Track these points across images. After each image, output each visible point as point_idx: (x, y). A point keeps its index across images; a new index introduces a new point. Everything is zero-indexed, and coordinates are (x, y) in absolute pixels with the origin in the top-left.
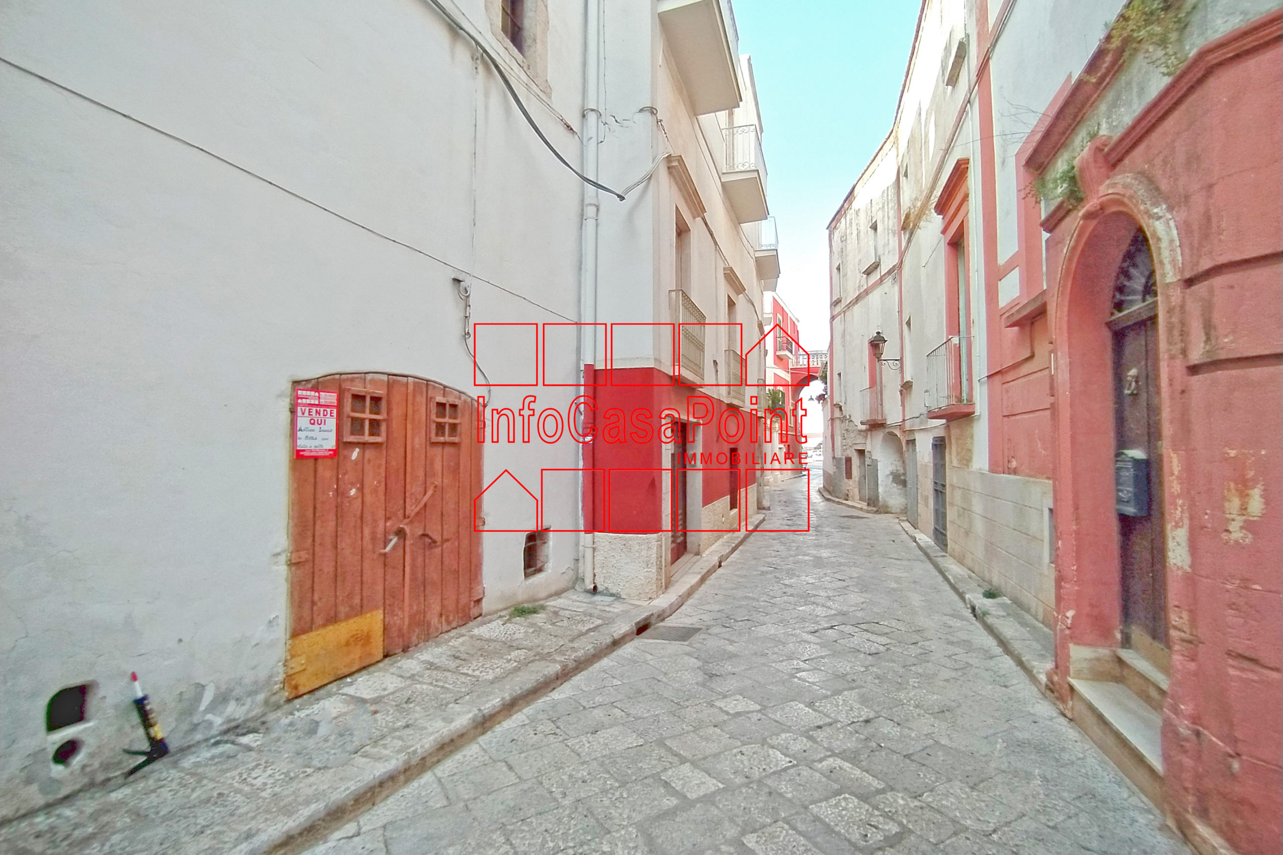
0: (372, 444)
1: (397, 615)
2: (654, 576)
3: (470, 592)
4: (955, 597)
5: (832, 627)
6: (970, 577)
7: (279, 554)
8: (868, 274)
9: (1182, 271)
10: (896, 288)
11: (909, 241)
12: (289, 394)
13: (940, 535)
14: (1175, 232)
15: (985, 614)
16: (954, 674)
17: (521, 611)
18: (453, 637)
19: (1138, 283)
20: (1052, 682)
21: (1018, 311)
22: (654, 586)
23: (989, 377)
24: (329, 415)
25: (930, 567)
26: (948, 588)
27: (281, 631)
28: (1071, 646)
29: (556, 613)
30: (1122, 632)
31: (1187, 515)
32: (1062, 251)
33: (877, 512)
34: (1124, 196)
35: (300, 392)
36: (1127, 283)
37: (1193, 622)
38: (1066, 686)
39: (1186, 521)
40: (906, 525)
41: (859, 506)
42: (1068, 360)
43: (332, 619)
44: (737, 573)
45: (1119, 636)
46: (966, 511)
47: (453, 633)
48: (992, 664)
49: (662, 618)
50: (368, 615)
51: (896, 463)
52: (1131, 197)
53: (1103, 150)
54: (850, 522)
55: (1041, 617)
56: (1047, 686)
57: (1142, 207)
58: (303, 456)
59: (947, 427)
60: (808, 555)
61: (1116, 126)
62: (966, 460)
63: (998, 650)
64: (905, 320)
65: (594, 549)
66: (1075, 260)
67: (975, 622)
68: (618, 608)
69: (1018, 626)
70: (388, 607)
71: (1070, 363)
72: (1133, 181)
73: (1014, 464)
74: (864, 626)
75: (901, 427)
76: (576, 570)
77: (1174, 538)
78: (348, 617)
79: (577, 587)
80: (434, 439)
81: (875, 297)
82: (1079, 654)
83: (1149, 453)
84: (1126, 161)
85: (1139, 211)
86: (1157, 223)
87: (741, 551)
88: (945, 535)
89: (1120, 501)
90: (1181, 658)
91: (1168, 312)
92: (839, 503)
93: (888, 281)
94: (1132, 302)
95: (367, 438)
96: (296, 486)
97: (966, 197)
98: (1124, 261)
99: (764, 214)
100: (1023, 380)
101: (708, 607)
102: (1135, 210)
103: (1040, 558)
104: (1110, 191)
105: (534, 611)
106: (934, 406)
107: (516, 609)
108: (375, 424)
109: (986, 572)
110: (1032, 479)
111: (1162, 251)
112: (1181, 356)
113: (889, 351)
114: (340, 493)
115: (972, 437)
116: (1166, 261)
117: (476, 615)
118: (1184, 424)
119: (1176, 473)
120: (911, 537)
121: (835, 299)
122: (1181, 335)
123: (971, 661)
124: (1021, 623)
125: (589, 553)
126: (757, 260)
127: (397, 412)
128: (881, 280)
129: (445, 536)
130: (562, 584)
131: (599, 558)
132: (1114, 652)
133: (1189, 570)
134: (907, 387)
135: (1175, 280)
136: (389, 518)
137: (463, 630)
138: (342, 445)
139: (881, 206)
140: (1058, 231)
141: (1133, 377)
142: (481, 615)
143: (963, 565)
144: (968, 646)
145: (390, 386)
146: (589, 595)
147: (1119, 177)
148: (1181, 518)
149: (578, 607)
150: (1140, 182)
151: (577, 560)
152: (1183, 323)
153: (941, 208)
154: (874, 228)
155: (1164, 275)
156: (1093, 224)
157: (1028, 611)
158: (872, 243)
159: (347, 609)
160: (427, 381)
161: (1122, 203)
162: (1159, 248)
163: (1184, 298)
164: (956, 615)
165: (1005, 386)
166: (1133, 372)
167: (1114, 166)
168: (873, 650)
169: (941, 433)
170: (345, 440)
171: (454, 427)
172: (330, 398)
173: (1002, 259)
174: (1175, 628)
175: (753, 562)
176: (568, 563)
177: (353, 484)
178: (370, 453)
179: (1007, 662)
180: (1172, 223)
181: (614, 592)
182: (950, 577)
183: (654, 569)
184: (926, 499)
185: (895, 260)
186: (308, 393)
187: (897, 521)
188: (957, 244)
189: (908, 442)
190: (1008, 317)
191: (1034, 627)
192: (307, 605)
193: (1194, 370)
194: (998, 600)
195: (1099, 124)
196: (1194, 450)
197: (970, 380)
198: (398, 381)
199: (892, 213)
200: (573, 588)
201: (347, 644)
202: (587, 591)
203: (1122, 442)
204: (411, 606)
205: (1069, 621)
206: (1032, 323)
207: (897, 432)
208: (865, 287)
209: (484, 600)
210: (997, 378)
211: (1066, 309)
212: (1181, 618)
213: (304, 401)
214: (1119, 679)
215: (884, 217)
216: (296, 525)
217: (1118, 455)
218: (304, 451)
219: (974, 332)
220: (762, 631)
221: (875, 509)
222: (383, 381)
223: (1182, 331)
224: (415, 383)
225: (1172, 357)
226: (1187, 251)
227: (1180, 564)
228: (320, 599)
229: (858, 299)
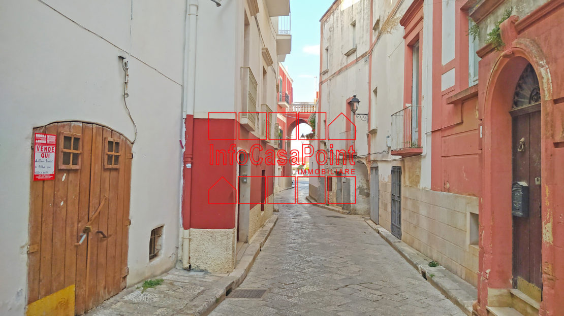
0: (74, 170)
1: (82, 288)
2: (230, 257)
3: (121, 271)
4: (411, 267)
5: (346, 286)
6: (418, 254)
7: (23, 247)
8: (348, 56)
9: (553, 95)
10: (367, 67)
11: (378, 38)
12: (31, 136)
13: (396, 229)
14: (550, 75)
15: (432, 276)
16: (423, 310)
17: (150, 284)
18: (112, 303)
19: (527, 92)
20: (477, 311)
21: (456, 96)
22: (231, 264)
23: (432, 132)
24: (51, 151)
25: (391, 248)
26: (405, 261)
27: (23, 301)
28: (488, 288)
29: (172, 284)
30: (513, 280)
31: (552, 216)
32: (489, 71)
33: (349, 213)
34: (525, 51)
35: (37, 135)
36: (521, 92)
37: (554, 270)
38: (486, 311)
39: (551, 220)
40: (370, 222)
41: (337, 209)
42: (490, 131)
43: (49, 292)
44: (274, 254)
45: (511, 282)
46: (415, 213)
47: (112, 300)
48: (441, 304)
49: (238, 284)
50: (68, 288)
51: (361, 181)
52: (529, 53)
53: (515, 23)
54: (334, 220)
55: (463, 276)
56: (473, 312)
57: (535, 59)
58: (37, 179)
59: (402, 160)
60: (315, 242)
61: (521, 12)
62: (416, 181)
63: (442, 297)
64: (373, 89)
65: (190, 240)
66: (496, 78)
67: (426, 281)
68: (209, 279)
69: (451, 282)
70: (77, 283)
71: (492, 133)
72: (530, 44)
73: (448, 185)
74: (365, 285)
75: (367, 157)
76: (176, 254)
77: (546, 228)
78: (57, 290)
79: (177, 267)
80: (106, 167)
81: (352, 70)
82: (492, 293)
83: (529, 183)
84: (526, 32)
85: (533, 61)
86: (542, 69)
87: (270, 239)
88: (400, 229)
89: (514, 209)
90: (547, 288)
91: (546, 115)
92: (323, 207)
93: (362, 61)
94: (522, 103)
95: (72, 166)
96: (33, 199)
97: (422, 19)
98: (520, 80)
99: (287, 12)
100: (455, 136)
101: (263, 277)
102: (531, 60)
103: (464, 242)
104: (518, 46)
105: (158, 283)
106: (394, 148)
107: (146, 282)
108: (76, 156)
109: (428, 251)
110: (460, 195)
111: (544, 83)
112: (551, 138)
113: (361, 108)
114: (55, 204)
115: (420, 168)
116: (545, 89)
117: (124, 287)
118: (552, 172)
119: (547, 195)
120: (375, 230)
121: (324, 70)
122: (551, 127)
123: (430, 303)
124: (453, 281)
125: (186, 242)
126: (278, 41)
127: (87, 148)
128: (357, 60)
129: (109, 233)
130: (169, 265)
131: (193, 245)
132: (509, 290)
133: (552, 244)
134: (373, 132)
135: (549, 99)
136: (80, 221)
137: (117, 298)
138: (58, 171)
139: (359, 11)
140: (486, 58)
141: (523, 142)
142: (125, 287)
143: (412, 247)
144: (425, 294)
145: (83, 130)
146: (186, 271)
147: (523, 39)
148: (549, 218)
149: (184, 280)
150: (533, 45)
151: (177, 248)
152: (552, 121)
153: (404, 22)
154: (354, 25)
155: (544, 96)
156: (507, 60)
157: (456, 273)
158: (351, 35)
159: (57, 284)
160: (103, 126)
161: (524, 54)
162: (543, 82)
163: (553, 109)
164: (414, 278)
165: (443, 139)
166: (522, 140)
167: (519, 33)
168: (375, 299)
169: (398, 164)
170: (59, 168)
171: (117, 157)
172: (52, 139)
173: (444, 62)
174: (546, 273)
175: (282, 247)
176: (173, 250)
177: (62, 199)
178: (72, 176)
179: (449, 303)
180: (548, 70)
181: (203, 268)
182: (406, 255)
183: (231, 252)
184: (386, 205)
185: (367, 49)
186: (41, 136)
187: (364, 219)
188: (414, 46)
189: (372, 168)
190: (449, 98)
191: (461, 283)
192: (36, 282)
193: (557, 145)
194: (437, 268)
195: (512, 8)
196: (556, 184)
197: (420, 132)
198: (88, 127)
199: (366, 17)
200: (175, 267)
201: (57, 308)
202: (185, 269)
203: (516, 177)
204: (89, 281)
205: (487, 275)
206: (463, 104)
207: (364, 161)
208: (346, 64)
209: (128, 277)
210: (438, 134)
211: (490, 103)
212: (548, 268)
213: (39, 141)
214: (511, 306)
215: (360, 19)
216: (33, 227)
217: (514, 184)
218: (38, 175)
219: (423, 103)
220: (304, 290)
221: (348, 211)
222: (80, 126)
223: (552, 125)
224: (96, 127)
225: (547, 138)
226: (555, 86)
227: (548, 241)
228: (43, 277)
229: (340, 72)
